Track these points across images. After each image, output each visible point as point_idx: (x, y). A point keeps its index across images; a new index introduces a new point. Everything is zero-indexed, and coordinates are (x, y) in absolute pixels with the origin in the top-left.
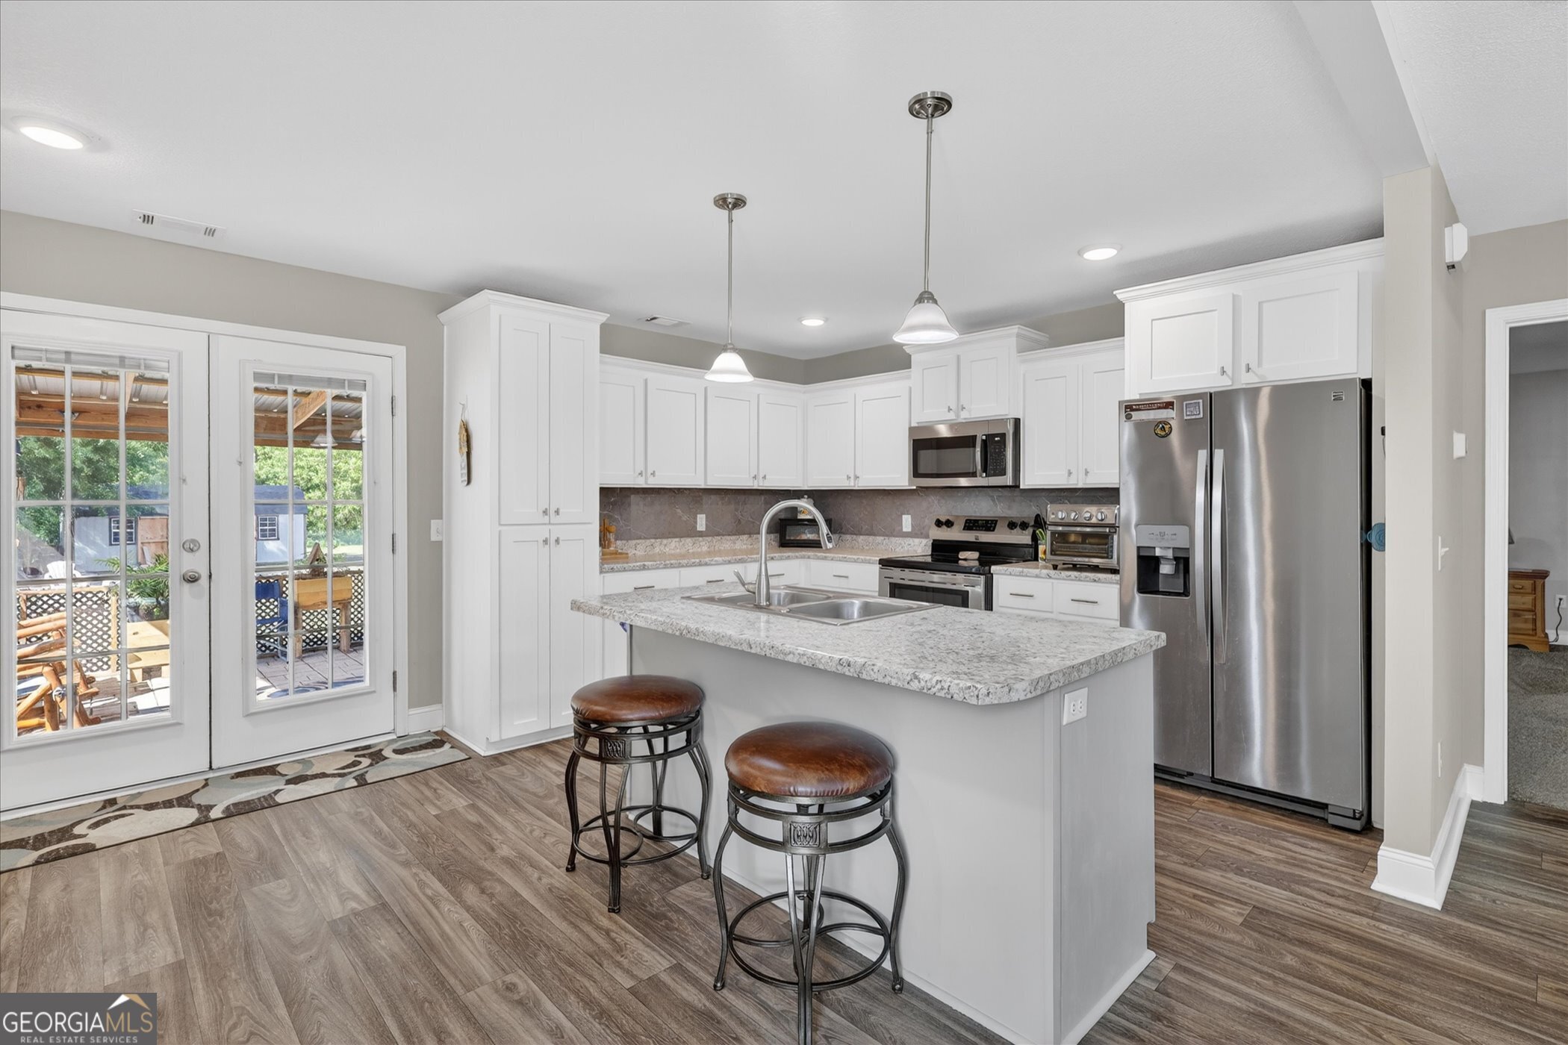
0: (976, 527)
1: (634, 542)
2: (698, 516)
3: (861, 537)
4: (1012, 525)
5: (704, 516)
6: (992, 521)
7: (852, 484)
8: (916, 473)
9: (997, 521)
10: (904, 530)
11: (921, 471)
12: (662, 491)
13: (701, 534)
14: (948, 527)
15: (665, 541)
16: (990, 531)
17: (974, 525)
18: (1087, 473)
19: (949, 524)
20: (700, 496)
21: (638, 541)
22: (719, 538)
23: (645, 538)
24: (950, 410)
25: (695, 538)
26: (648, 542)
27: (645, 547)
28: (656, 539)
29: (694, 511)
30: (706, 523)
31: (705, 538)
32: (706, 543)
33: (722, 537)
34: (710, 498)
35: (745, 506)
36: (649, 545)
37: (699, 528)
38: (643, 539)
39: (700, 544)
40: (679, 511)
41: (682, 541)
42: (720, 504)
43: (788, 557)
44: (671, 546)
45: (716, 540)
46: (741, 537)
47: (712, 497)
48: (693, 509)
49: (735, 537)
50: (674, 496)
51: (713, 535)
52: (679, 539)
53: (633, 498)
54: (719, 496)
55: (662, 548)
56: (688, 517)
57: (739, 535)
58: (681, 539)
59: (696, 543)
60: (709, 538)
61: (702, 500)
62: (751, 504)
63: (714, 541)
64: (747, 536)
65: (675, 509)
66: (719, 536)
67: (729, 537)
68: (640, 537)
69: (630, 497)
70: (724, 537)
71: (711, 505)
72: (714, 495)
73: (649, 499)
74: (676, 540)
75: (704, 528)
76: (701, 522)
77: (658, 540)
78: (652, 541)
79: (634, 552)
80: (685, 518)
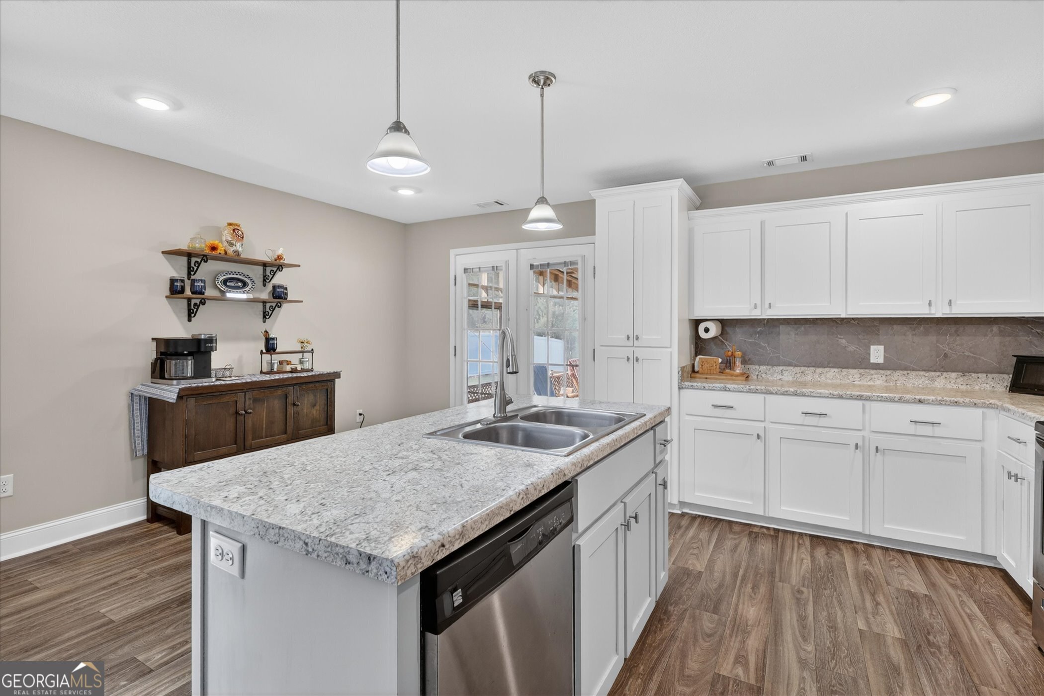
1: (781, 368)
2: (872, 347)
5: (882, 348)
12: (818, 321)
13: (877, 367)
15: (819, 370)
20: (875, 326)
21: (784, 368)
22: (905, 372)
23: (796, 366)
25: (867, 370)
26: (797, 369)
27: (793, 373)
28: (809, 367)
29: (866, 340)
30: (884, 356)
31: (882, 372)
32: (884, 377)
33: (909, 372)
34: (893, 328)
35: (958, 338)
36: (798, 372)
37: (873, 360)
38: (793, 366)
39: (873, 377)
40: (844, 341)
41: (845, 371)
42: (910, 335)
43: (956, 402)
44: (828, 376)
45: (898, 374)
46: (945, 374)
47: (896, 327)
48: (865, 339)
49: (933, 373)
50: (837, 327)
51: (895, 369)
52: (840, 370)
53: (783, 328)
54: (908, 326)
55: (816, 376)
56: (857, 348)
57: (944, 372)
58: (843, 370)
59: (868, 375)
60: (889, 372)
61: (878, 331)
62: (969, 336)
63: (897, 376)
64: (958, 373)
65: (837, 339)
66: (906, 369)
67: (923, 373)
68: (790, 365)
69: (779, 327)
70: (914, 373)
71: (894, 336)
72: (899, 324)
73: (803, 328)
74: (836, 370)
75: (881, 360)
76: (877, 354)
77: (810, 368)
78: (803, 369)
79: (781, 377)
80: (852, 348)
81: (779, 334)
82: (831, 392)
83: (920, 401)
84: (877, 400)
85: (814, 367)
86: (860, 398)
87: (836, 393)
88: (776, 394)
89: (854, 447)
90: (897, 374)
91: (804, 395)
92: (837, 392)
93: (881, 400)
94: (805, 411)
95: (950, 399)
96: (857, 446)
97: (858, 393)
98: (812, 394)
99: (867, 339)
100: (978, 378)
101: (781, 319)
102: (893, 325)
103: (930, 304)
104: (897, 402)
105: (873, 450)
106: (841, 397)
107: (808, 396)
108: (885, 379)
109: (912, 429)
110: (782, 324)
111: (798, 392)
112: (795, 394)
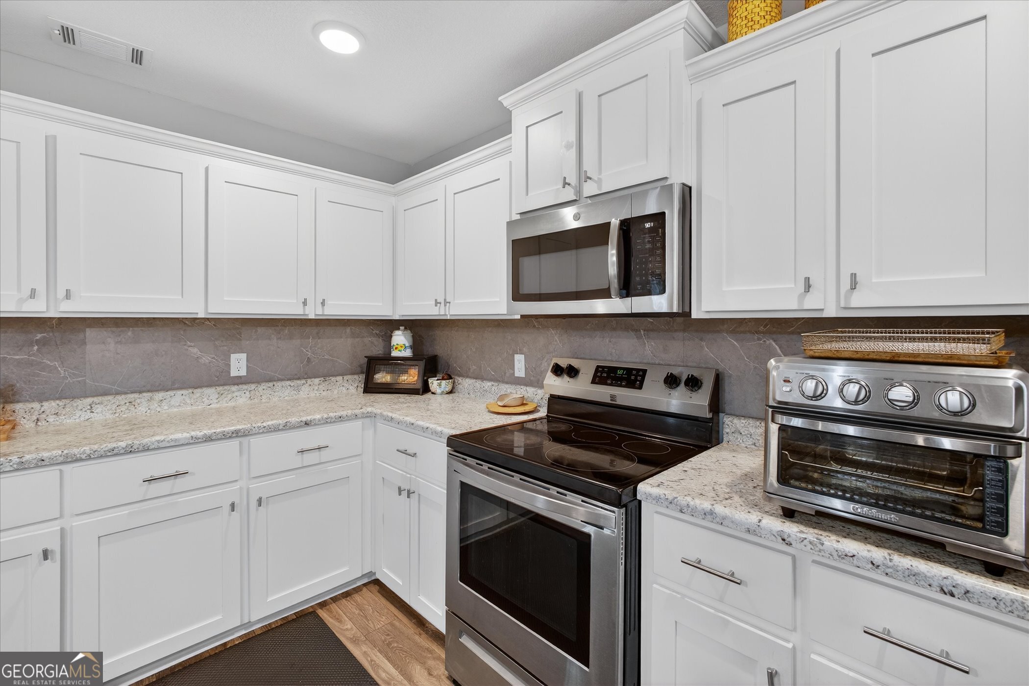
0: (613, 379)
1: (89, 400)
2: (232, 356)
3: (467, 380)
4: (672, 381)
5: (243, 356)
6: (638, 370)
7: (442, 313)
8: (518, 295)
9: (645, 371)
10: (517, 374)
11: (525, 289)
13: (239, 381)
14: (571, 377)
15: (160, 395)
16: (634, 387)
17: (608, 377)
18: (854, 285)
19: (572, 372)
20: (236, 329)
21: (96, 399)
22: (271, 384)
23: (118, 393)
24: (565, 184)
25: (226, 387)
26: (121, 399)
27: (114, 406)
28: (140, 392)
29: (225, 348)
30: (247, 365)
31: (245, 387)
32: (248, 393)
33: (275, 383)
34: (256, 331)
35: (319, 341)
36: (123, 403)
37: (234, 373)
38: (113, 394)
39: (234, 395)
40: (195, 350)
41: (198, 392)
42: (275, 340)
43: (340, 417)
44: (172, 403)
45: (264, 387)
46: (309, 381)
47: (260, 330)
48: (223, 346)
49: (298, 382)
50: (185, 330)
51: (258, 382)
52: (190, 391)
53: (90, 333)
54: (273, 328)
55: (154, 405)
56: (213, 358)
57: (307, 378)
58: (195, 391)
59: (228, 394)
60: (253, 386)
61: (240, 334)
62: (328, 338)
63: (262, 389)
64: (319, 379)
65: (186, 347)
66: (270, 381)
67: (288, 383)
68: (105, 393)
69: (84, 331)
70: (280, 384)
71: (258, 340)
72: (264, 326)
73: (130, 334)
74: (184, 392)
75: (243, 372)
76: (238, 364)
77: (145, 394)
78: (132, 396)
79: (88, 415)
80: (206, 359)
81: (84, 343)
82: (193, 434)
83: (307, 424)
84: (259, 433)
85: (149, 391)
86: (236, 434)
87: (199, 434)
88: (89, 458)
89: (228, 508)
90: (263, 389)
91: (146, 449)
92: (202, 433)
93: (263, 432)
94: (148, 477)
95: (335, 414)
96: (233, 507)
97: (233, 428)
98: (161, 445)
99: (226, 346)
100: (337, 381)
101: (89, 318)
102: (257, 327)
103: (305, 303)
104: (282, 430)
105: (254, 503)
106: (208, 439)
107: (154, 449)
108: (249, 396)
109: (297, 461)
110: (90, 326)
111: (135, 447)
112: (130, 451)
